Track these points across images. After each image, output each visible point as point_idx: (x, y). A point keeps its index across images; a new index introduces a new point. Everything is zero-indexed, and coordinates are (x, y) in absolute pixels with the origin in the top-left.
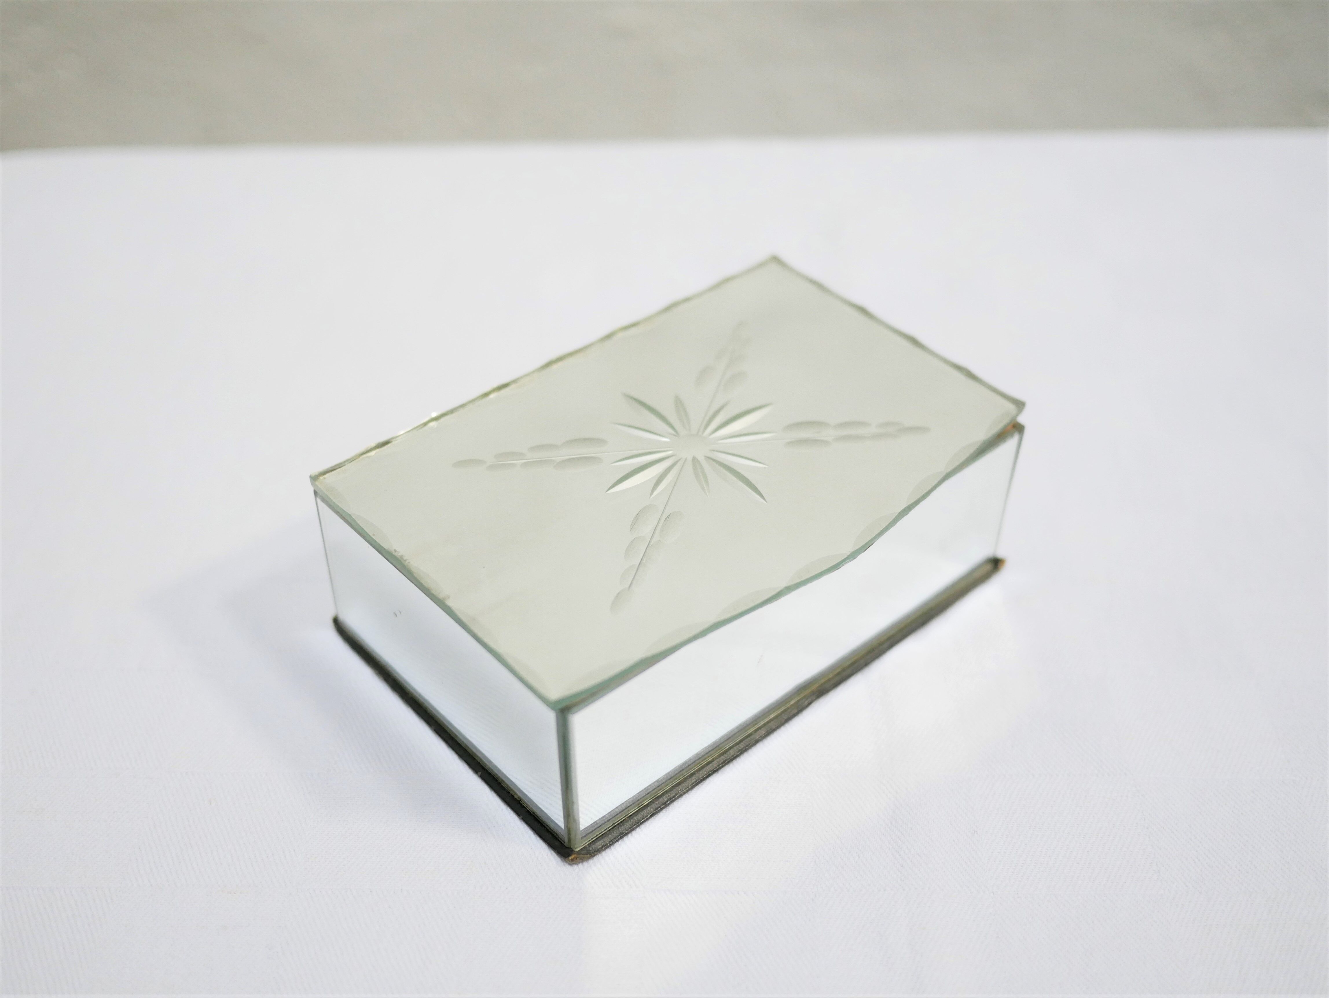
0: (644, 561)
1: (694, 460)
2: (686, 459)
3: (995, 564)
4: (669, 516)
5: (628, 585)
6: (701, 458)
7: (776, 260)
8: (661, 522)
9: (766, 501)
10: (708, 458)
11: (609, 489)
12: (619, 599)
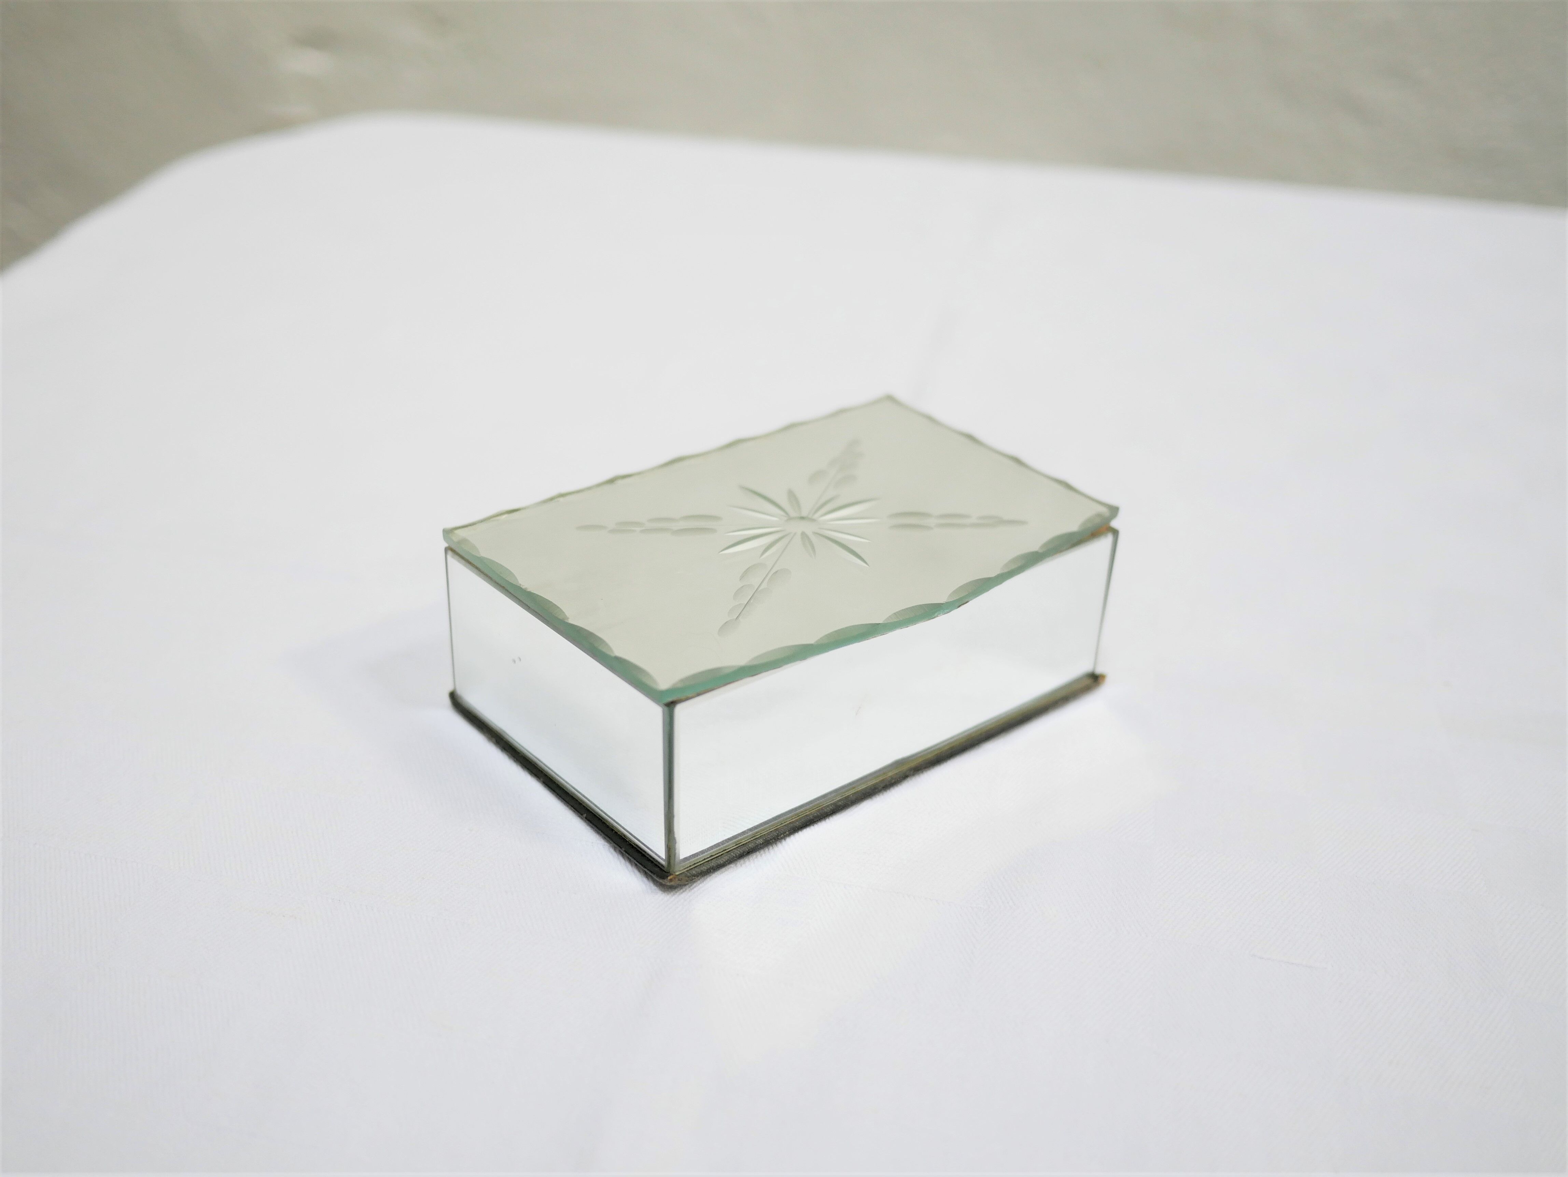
0: (752, 601)
1: (804, 535)
2: (795, 534)
3: (1094, 680)
4: (776, 572)
5: (735, 618)
6: (809, 532)
7: (890, 398)
8: (770, 575)
9: (868, 565)
10: (815, 533)
11: (721, 551)
12: (725, 628)
